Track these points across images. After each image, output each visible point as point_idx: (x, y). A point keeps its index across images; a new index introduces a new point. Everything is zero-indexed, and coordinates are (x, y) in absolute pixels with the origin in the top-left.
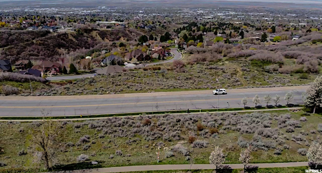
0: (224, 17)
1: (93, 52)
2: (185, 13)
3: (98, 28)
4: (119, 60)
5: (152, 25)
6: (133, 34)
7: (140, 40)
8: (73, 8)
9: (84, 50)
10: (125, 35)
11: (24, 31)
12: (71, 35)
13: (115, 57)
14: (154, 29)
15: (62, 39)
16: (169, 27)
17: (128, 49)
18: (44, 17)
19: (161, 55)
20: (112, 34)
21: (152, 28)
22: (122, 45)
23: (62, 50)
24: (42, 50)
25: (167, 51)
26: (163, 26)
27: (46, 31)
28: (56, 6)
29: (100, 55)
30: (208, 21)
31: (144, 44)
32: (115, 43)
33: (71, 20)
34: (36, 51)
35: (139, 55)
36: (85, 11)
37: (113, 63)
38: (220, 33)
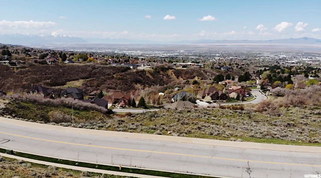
0: (311, 62)
1: (166, 89)
2: (265, 57)
3: (174, 67)
4: (190, 97)
5: (229, 67)
6: (208, 73)
7: (215, 80)
8: (155, 52)
9: (158, 87)
10: (200, 75)
11: (108, 66)
12: (148, 72)
13: (187, 94)
14: (231, 70)
15: (140, 76)
16: (248, 69)
17: (201, 87)
18: (129, 57)
19: (240, 95)
20: (187, 72)
21: (228, 69)
22: (195, 83)
23: (138, 86)
24: (120, 84)
25: (247, 92)
26: (241, 68)
27: (127, 67)
28: (141, 50)
29: (172, 92)
30: (292, 65)
31: (220, 83)
32: (189, 81)
33: (151, 60)
34: (114, 84)
35: (214, 93)
36: (165, 54)
37: (184, 99)
38: (311, 76)
